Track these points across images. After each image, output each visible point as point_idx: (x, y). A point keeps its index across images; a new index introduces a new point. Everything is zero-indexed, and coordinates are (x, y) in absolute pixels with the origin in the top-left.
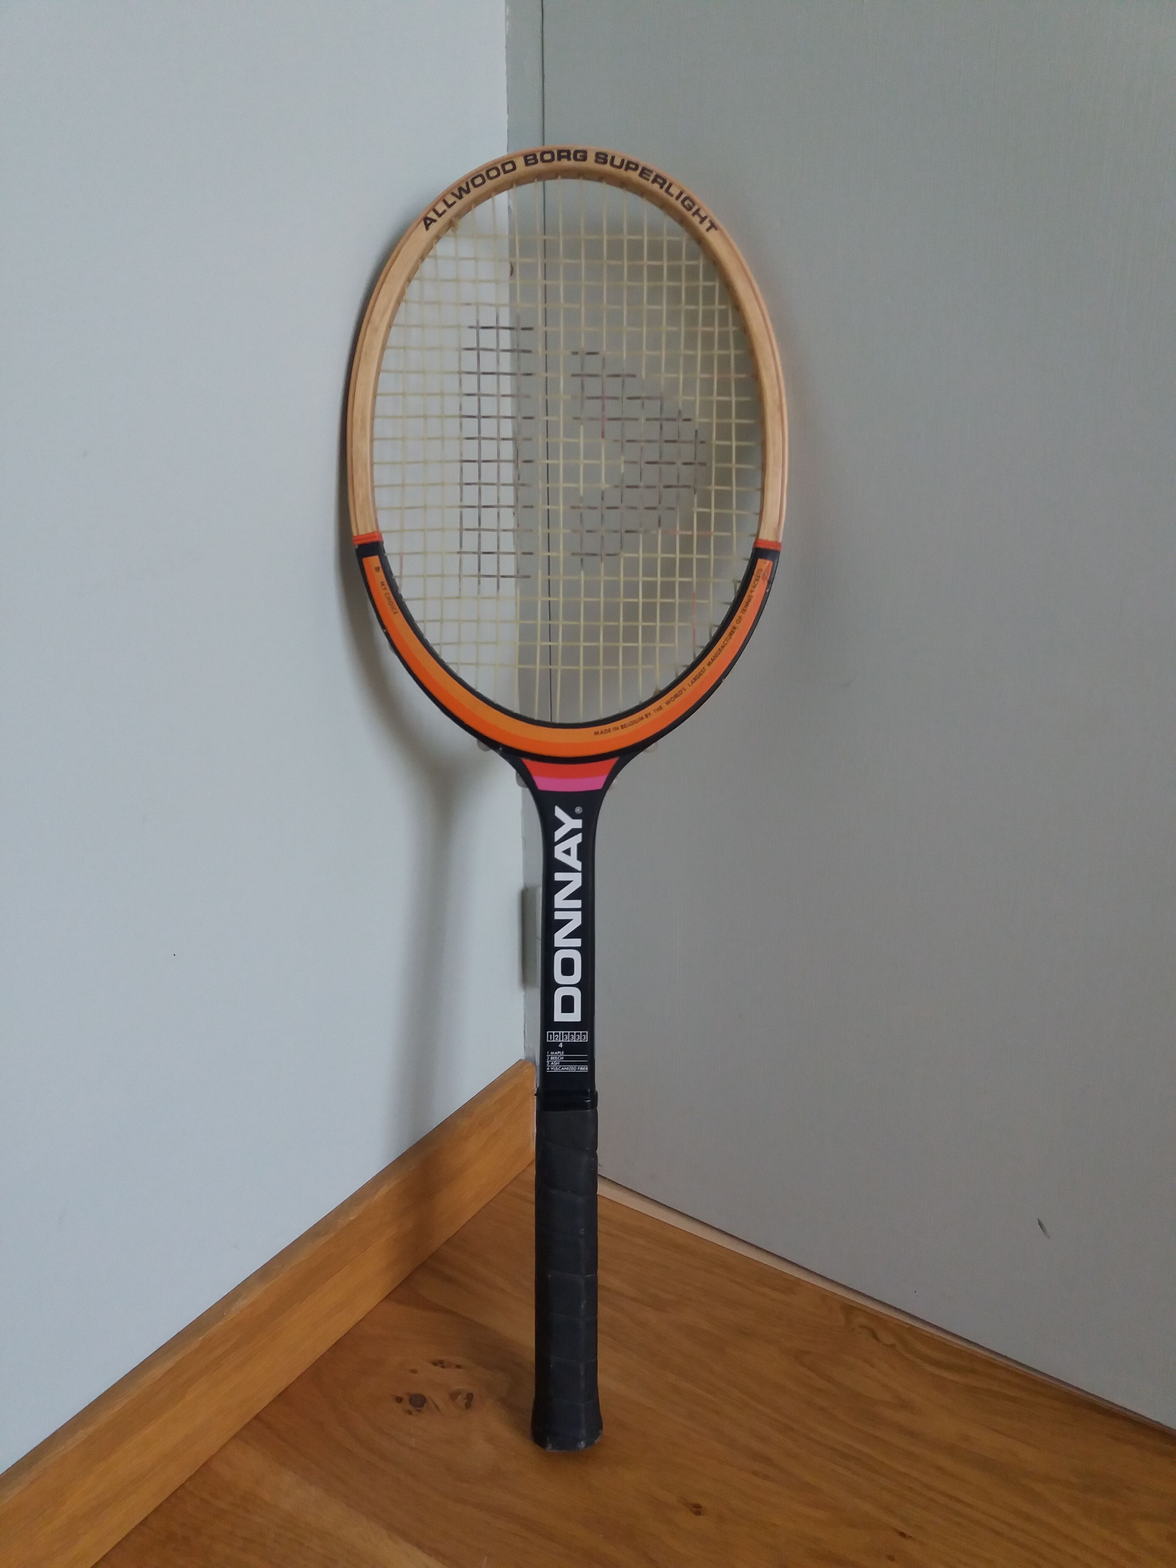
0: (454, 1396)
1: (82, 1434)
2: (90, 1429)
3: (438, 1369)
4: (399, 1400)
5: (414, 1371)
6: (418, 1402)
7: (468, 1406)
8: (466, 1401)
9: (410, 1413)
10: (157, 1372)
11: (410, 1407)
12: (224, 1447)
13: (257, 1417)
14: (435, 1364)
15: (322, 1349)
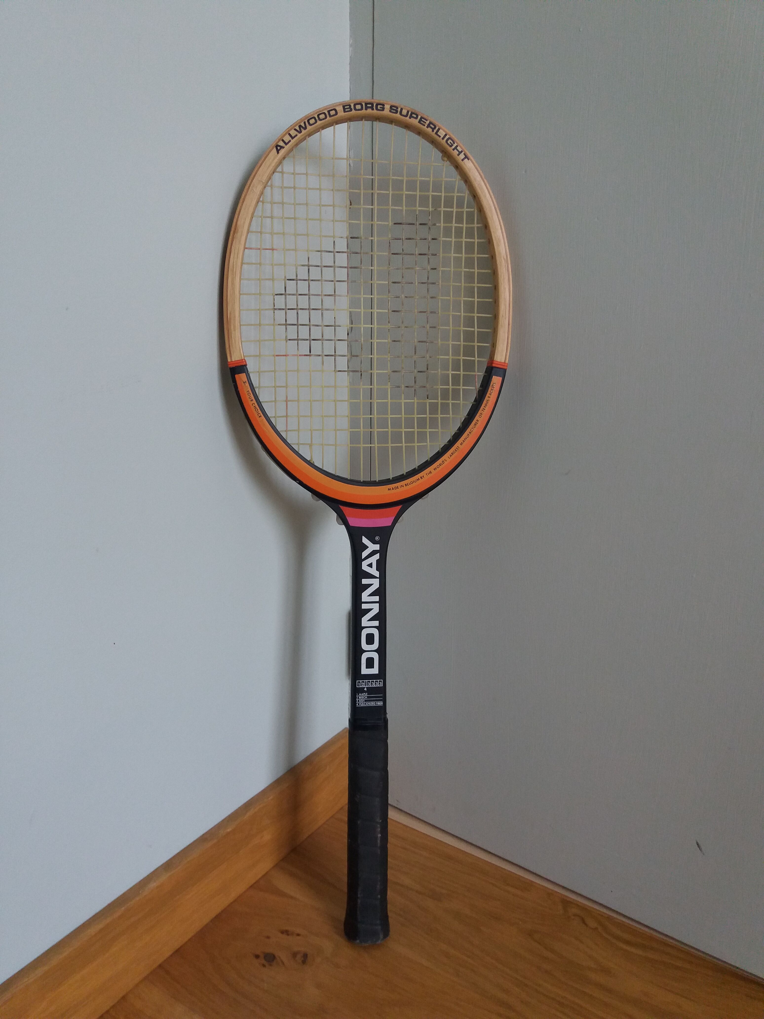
0: (295, 955)
1: (40, 971)
2: (46, 968)
3: (284, 936)
4: (257, 957)
5: (268, 937)
6: (270, 959)
7: (304, 962)
8: (303, 959)
9: (264, 966)
10: (92, 931)
11: (264, 962)
12: (137, 985)
13: (160, 966)
14: (282, 932)
15: (206, 920)
